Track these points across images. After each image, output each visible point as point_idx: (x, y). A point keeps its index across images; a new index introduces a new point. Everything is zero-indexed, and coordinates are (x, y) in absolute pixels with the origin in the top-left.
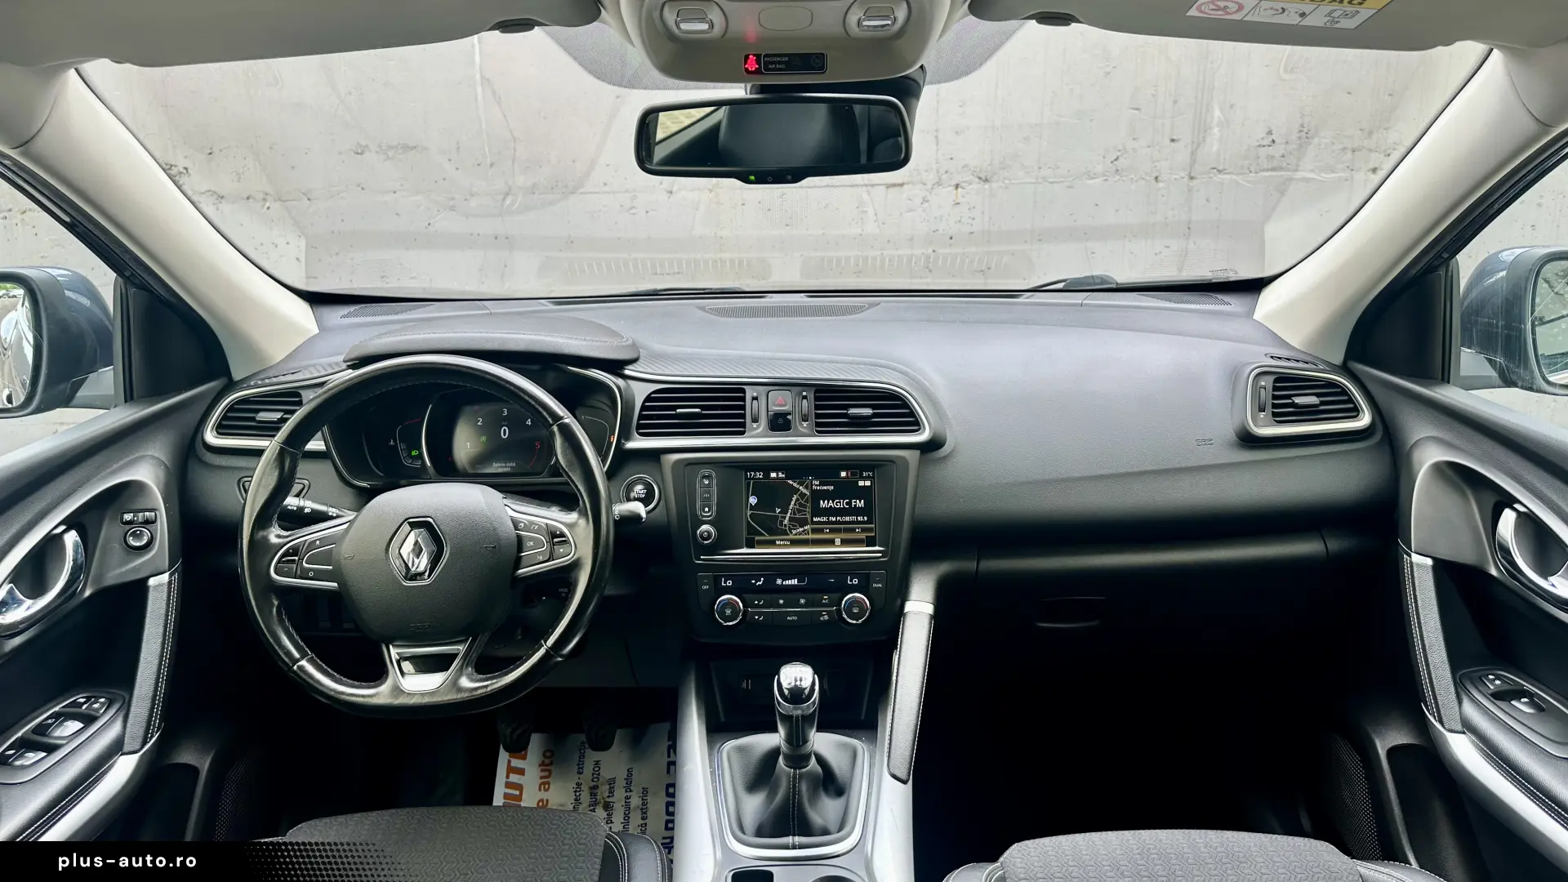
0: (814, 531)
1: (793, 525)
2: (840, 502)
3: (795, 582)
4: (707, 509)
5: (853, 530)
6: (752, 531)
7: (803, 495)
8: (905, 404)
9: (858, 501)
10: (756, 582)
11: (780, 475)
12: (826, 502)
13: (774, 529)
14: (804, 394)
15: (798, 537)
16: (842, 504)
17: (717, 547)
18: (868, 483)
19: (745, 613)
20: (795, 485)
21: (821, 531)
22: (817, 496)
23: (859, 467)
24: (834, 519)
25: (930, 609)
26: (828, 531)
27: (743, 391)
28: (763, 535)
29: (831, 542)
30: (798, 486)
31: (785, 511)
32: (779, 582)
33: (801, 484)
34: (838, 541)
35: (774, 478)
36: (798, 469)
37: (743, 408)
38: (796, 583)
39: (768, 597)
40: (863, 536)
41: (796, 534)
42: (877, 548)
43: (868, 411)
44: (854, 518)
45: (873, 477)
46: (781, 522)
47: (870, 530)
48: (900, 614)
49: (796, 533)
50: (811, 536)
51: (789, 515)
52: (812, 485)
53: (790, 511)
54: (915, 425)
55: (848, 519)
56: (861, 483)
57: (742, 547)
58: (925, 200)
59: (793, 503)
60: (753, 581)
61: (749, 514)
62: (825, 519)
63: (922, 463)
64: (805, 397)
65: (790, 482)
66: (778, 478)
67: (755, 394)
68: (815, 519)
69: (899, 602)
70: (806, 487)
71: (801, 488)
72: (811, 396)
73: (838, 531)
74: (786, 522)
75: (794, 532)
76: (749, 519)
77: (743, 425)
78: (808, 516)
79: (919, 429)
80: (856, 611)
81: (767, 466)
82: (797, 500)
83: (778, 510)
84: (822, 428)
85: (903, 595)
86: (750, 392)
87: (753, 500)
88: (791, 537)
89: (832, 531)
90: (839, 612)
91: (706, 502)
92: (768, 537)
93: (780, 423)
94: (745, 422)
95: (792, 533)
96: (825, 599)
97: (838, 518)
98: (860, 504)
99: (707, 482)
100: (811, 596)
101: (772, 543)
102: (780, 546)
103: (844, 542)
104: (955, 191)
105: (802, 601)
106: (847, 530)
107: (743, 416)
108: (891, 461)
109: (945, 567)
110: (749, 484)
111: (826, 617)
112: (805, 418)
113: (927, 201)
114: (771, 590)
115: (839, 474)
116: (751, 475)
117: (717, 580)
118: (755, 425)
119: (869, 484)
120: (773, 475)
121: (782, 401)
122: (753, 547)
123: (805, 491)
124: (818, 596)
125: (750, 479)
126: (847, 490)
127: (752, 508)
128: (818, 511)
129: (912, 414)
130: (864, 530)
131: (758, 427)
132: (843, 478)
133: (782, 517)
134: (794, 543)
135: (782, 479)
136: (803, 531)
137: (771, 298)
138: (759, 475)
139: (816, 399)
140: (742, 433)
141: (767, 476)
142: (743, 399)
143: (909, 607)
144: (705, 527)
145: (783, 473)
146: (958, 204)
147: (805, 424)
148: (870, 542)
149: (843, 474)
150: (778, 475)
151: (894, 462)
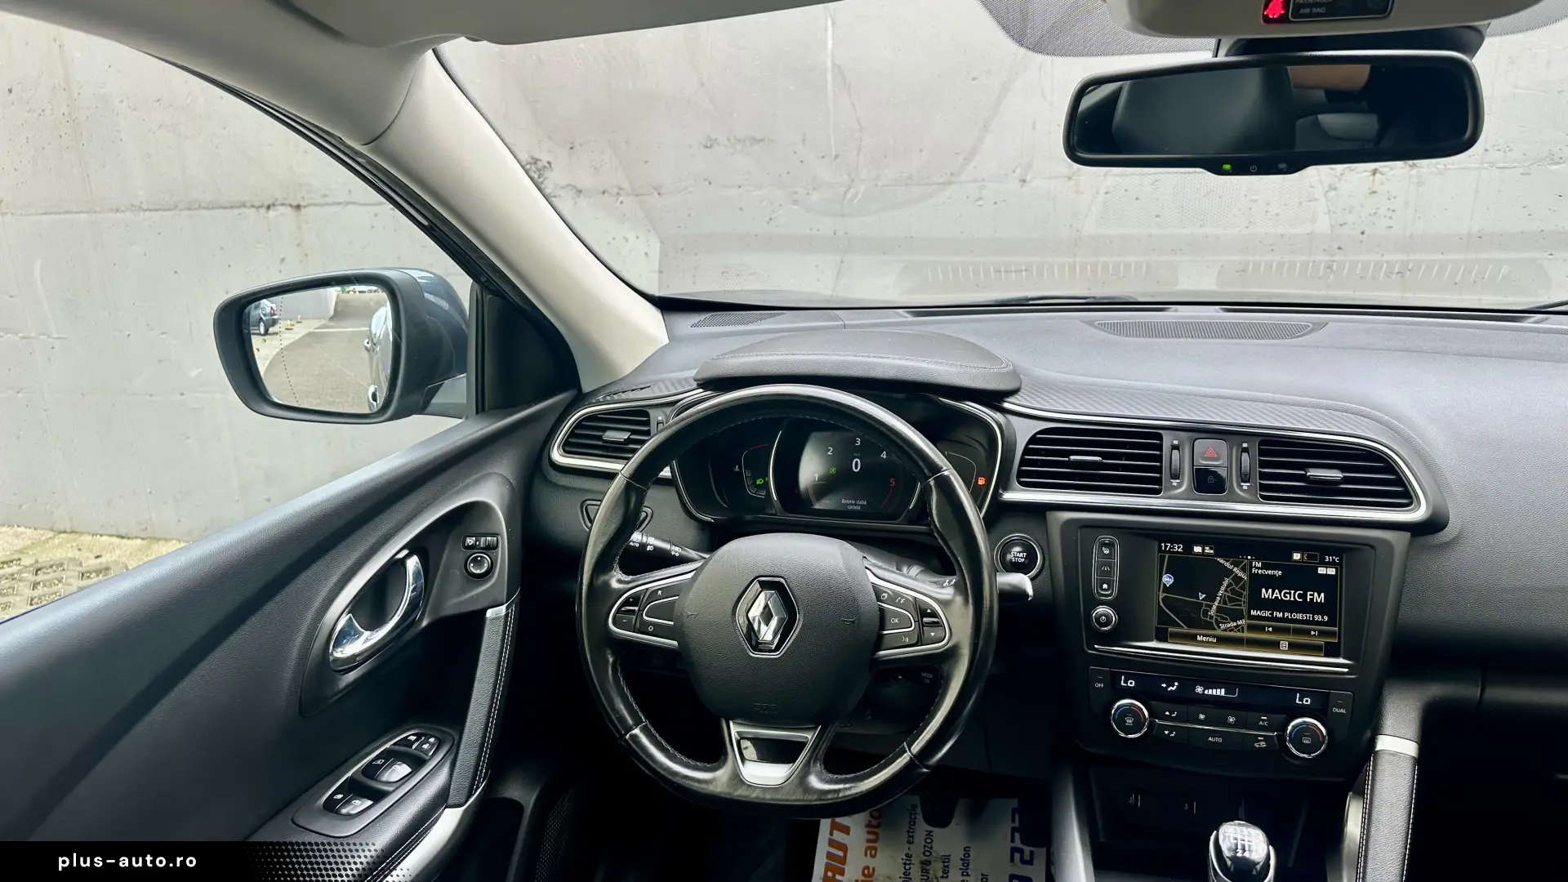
0: (1251, 628)
1: (1222, 618)
2: (1290, 593)
3: (1221, 692)
4: (1105, 586)
5: (1307, 632)
6: (1164, 619)
7: (1237, 579)
8: (1388, 466)
9: (1316, 594)
10: (1168, 686)
11: (1208, 550)
12: (1270, 590)
13: (1194, 621)
14: (1245, 445)
15: (1228, 633)
16: (1293, 596)
17: (1120, 634)
18: (1332, 571)
19: (1151, 725)
20: (1227, 565)
21: (1261, 629)
22: (1258, 582)
23: (1319, 549)
24: (1280, 615)
25: (1410, 748)
26: (1270, 629)
27: (1160, 437)
28: (1177, 625)
29: (1274, 646)
30: (1231, 567)
31: (1211, 598)
32: (1199, 690)
33: (1236, 565)
34: (1284, 645)
35: (1198, 554)
36: (1233, 545)
37: (1159, 458)
38: (1223, 694)
39: (1184, 708)
40: (1321, 641)
41: (1225, 630)
42: (1341, 660)
43: (1336, 474)
44: (1309, 616)
45: (1340, 564)
46: (1206, 613)
47: (1332, 634)
48: (1369, 752)
49: (1226, 627)
50: (1246, 635)
51: (1216, 603)
52: (1251, 567)
53: (1219, 598)
54: (1405, 497)
55: (1299, 616)
56: (1322, 571)
57: (1151, 640)
58: (1332, 188)
59: (1223, 588)
60: (1164, 685)
61: (1161, 597)
62: (1267, 614)
63: (1411, 546)
64: (1245, 450)
65: (1221, 561)
66: (1203, 553)
67: (1176, 442)
68: (1253, 613)
69: (1368, 734)
70: (1243, 570)
71: (1235, 569)
72: (1255, 449)
73: (1286, 631)
74: (1212, 612)
75: (1223, 626)
76: (1162, 604)
77: (1159, 481)
78: (1244, 608)
79: (1411, 504)
80: (1306, 741)
81: (1189, 537)
82: (1229, 585)
83: (1202, 596)
84: (1269, 493)
85: (1372, 724)
86: (1168, 440)
87: (1168, 580)
88: (1218, 632)
89: (1276, 630)
90: (1281, 738)
91: (1106, 577)
92: (1185, 630)
93: (1207, 482)
94: (1161, 478)
95: (1219, 627)
96: (1263, 720)
97: (1286, 614)
98: (1320, 598)
99: (1106, 552)
100: (1243, 714)
101: (1192, 638)
102: (1202, 644)
103: (1294, 647)
104: (1372, 178)
105: (1231, 720)
106: (1297, 632)
107: (1159, 470)
108: (1369, 545)
109: (1435, 690)
110: (1162, 559)
111: (1263, 744)
112: (1244, 478)
113: (1335, 189)
114: (1184, 699)
115: (1292, 556)
116: (1166, 547)
117: (1115, 678)
118: (1175, 482)
119: (1334, 573)
120: (1197, 549)
121: (1213, 455)
122: (1165, 640)
123: (1240, 574)
124: (1252, 715)
125: (1165, 551)
126: (1302, 578)
127: (1166, 590)
128: (1257, 602)
129: (1400, 481)
130: (1322, 634)
131: (1180, 485)
132: (1296, 561)
133: (1207, 605)
134: (1222, 641)
135: (1209, 555)
136: (1236, 627)
137: (1176, 311)
138: (1178, 548)
139: (1262, 453)
140: (1157, 492)
141: (1188, 549)
142: (1159, 447)
143: (1384, 743)
144: (1101, 609)
145: (1211, 548)
146: (1374, 192)
147: (1245, 486)
148: (1331, 651)
149: (1297, 556)
150: (1203, 550)
151: (1372, 547)
